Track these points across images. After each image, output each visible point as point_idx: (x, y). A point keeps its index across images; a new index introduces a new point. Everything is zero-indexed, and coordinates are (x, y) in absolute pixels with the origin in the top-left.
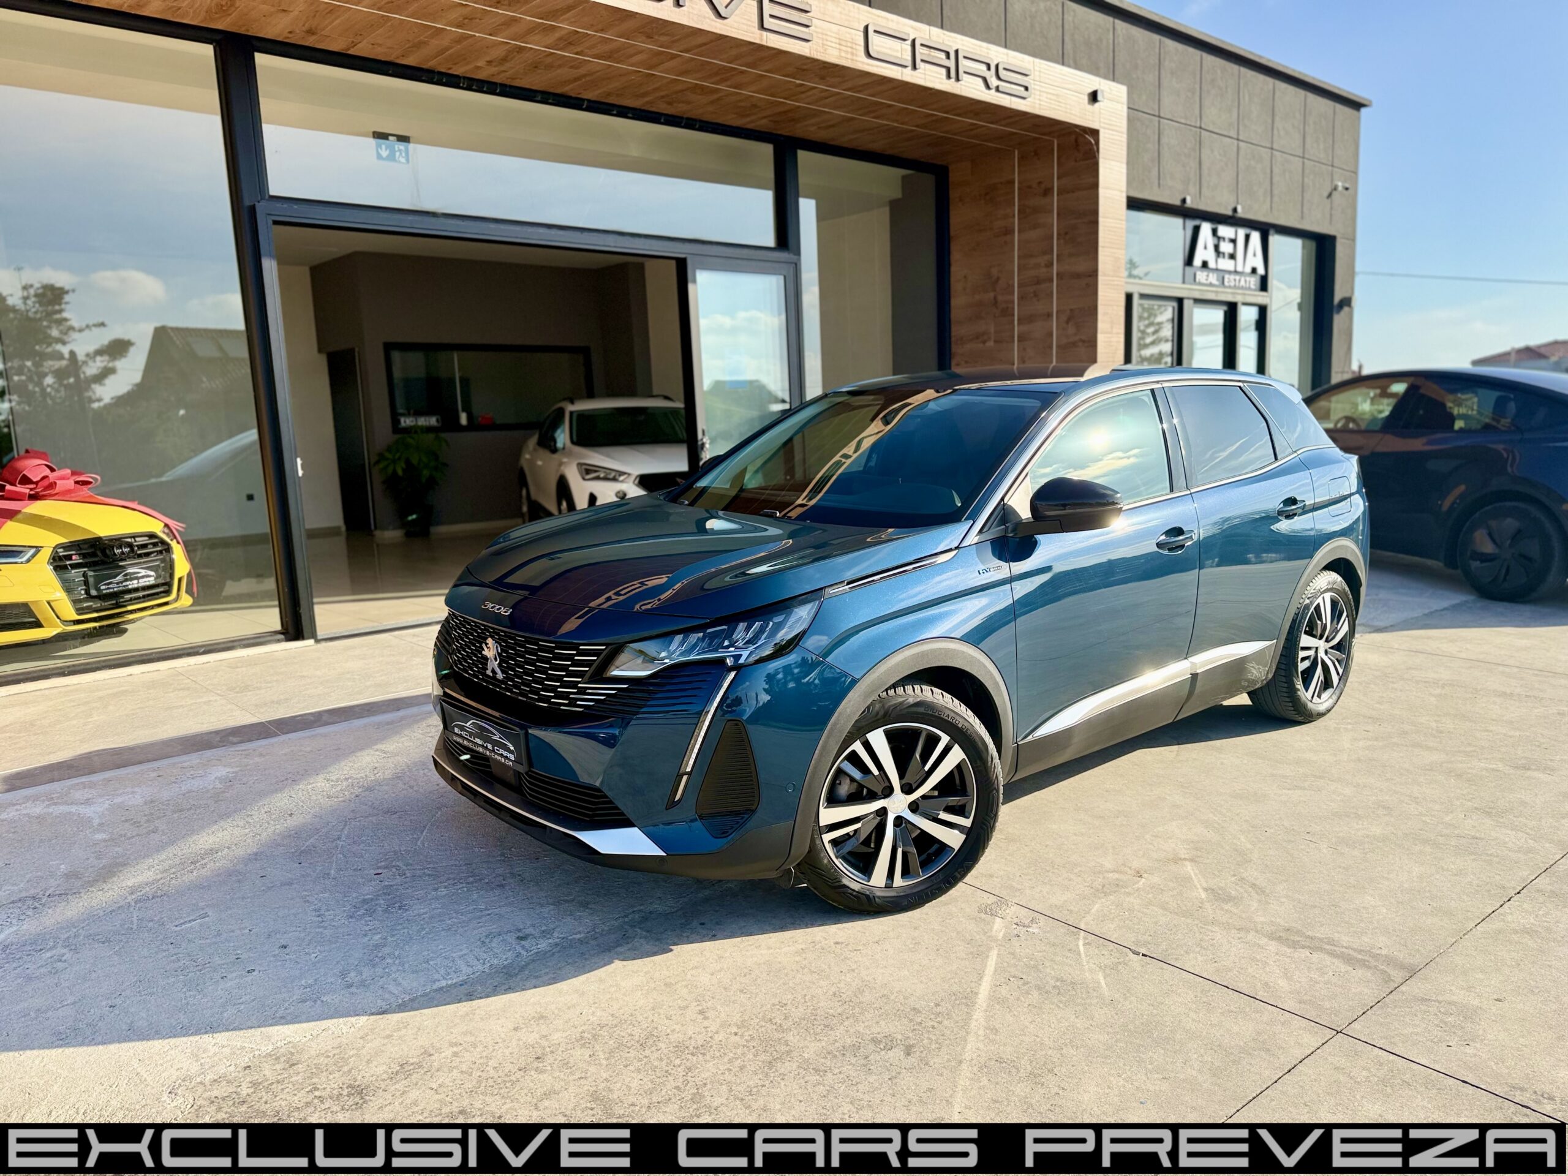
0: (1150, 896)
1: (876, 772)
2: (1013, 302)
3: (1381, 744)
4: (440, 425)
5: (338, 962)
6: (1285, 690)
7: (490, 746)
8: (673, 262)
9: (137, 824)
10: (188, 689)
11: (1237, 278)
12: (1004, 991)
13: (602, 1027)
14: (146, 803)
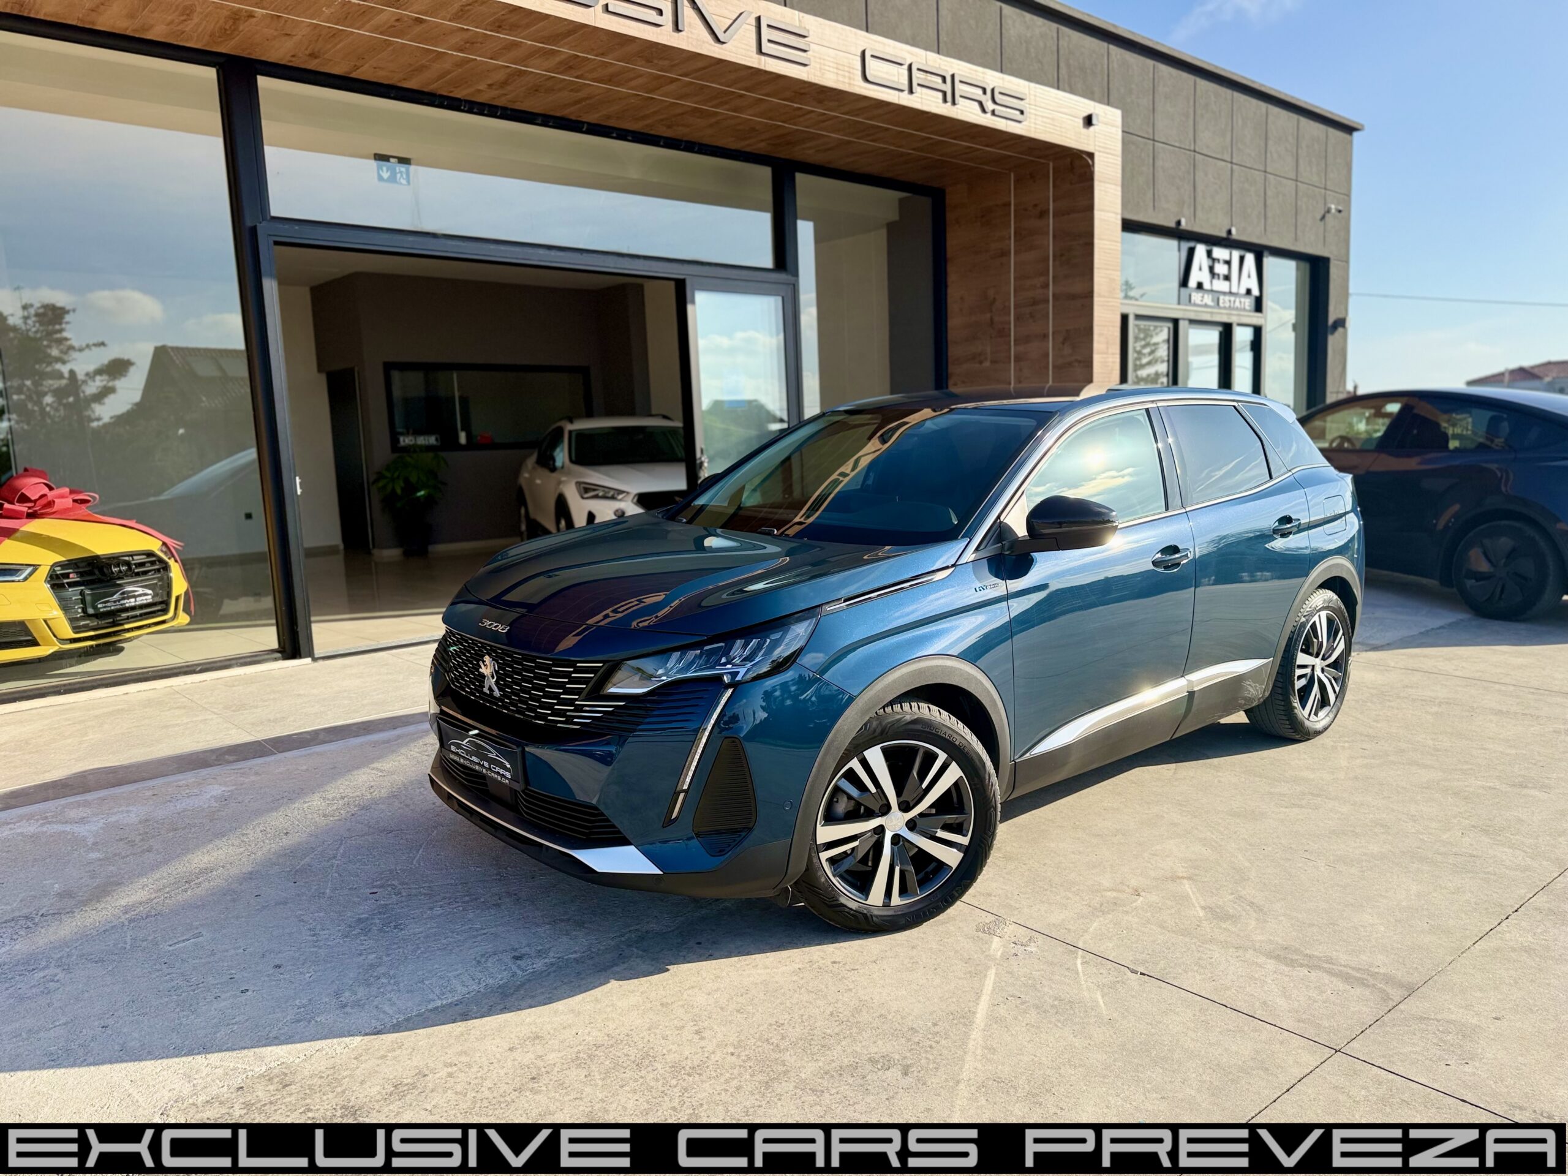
0: (1149, 914)
1: (873, 790)
2: (1009, 323)
3: (1378, 762)
4: (439, 444)
5: (333, 982)
6: (1282, 708)
7: (486, 764)
8: (672, 283)
9: (132, 843)
10: (184, 707)
11: (1232, 299)
12: (1002, 1011)
13: (598, 1047)
14: (140, 822)
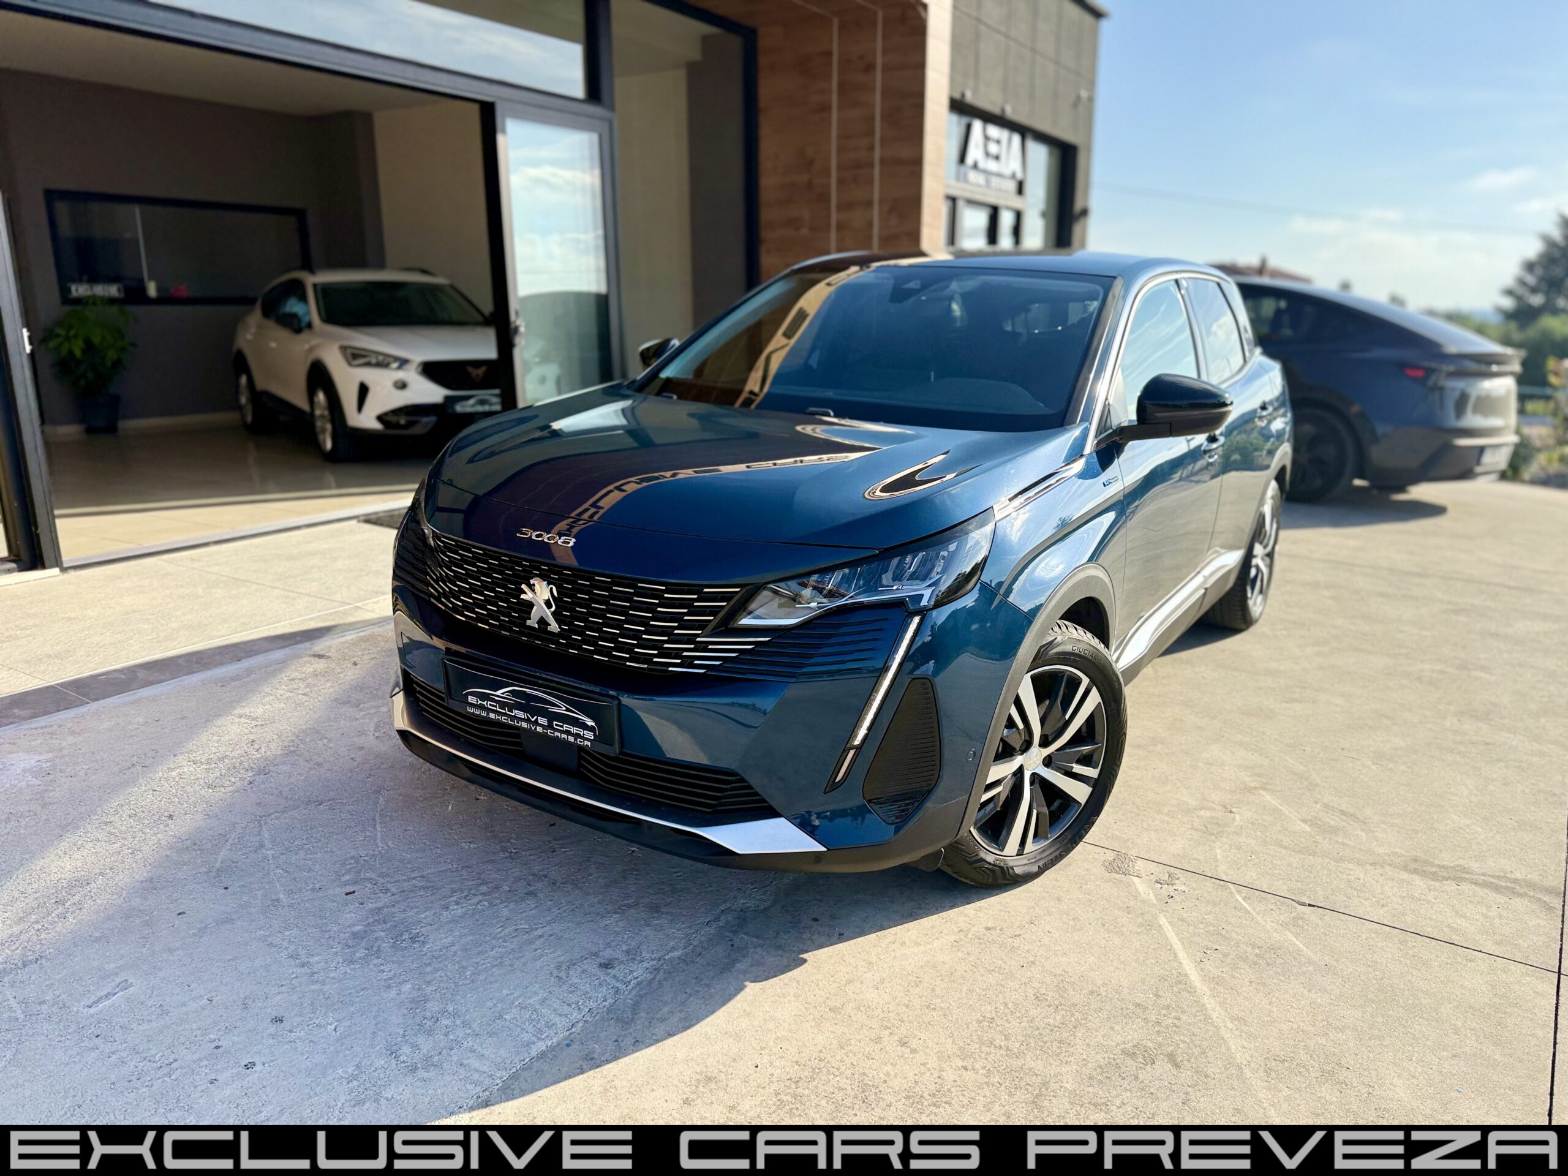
0: (1258, 833)
1: (1022, 728)
2: (828, 186)
4: (122, 295)
5: (373, 1034)
6: (1237, 598)
8: (476, 107)
11: (1000, 180)
12: (1212, 968)
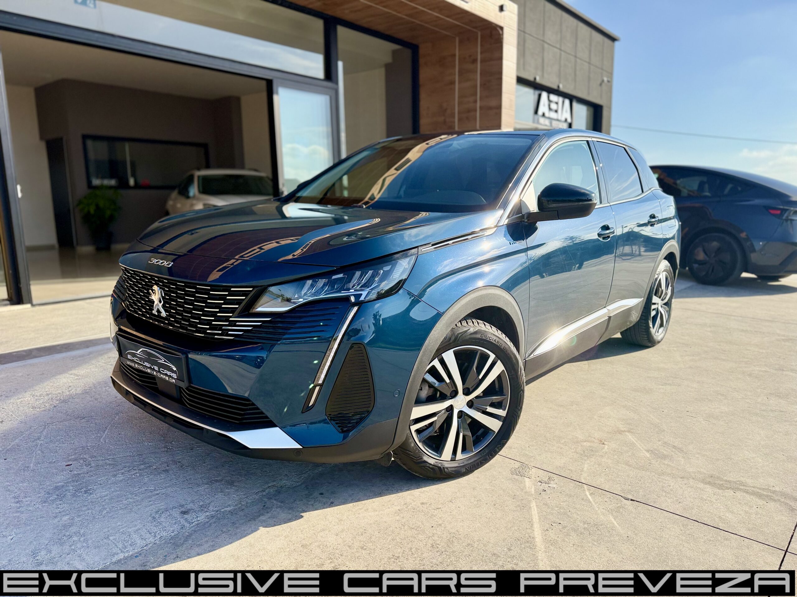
0: (616, 457)
1: (448, 381)
4: (117, 185)
8: (264, 83)
11: (558, 123)
12: (552, 535)
